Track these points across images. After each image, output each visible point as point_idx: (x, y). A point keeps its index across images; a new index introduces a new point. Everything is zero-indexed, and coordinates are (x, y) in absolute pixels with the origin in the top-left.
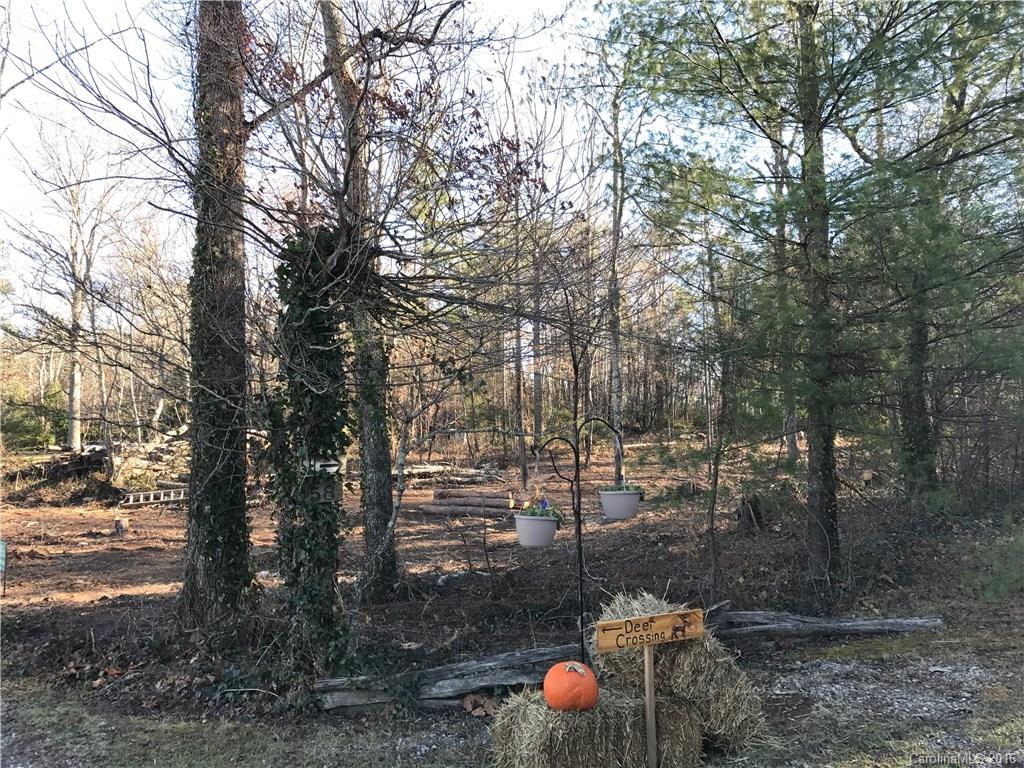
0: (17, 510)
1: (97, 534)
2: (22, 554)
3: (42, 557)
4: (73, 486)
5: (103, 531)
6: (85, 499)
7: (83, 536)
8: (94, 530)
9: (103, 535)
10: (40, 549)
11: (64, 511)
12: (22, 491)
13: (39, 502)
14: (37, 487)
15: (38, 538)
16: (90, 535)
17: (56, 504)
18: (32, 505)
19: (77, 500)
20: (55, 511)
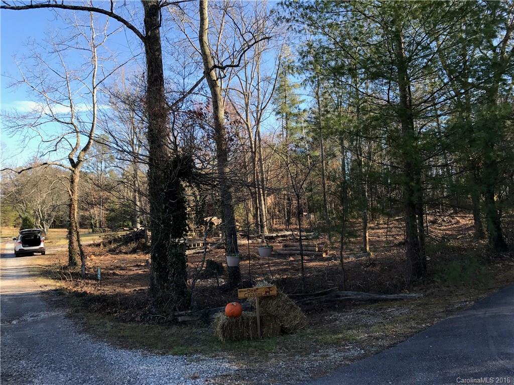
0: (111, 256)
1: (140, 265)
2: (110, 273)
3: (117, 275)
4: (133, 245)
5: (142, 264)
6: (137, 251)
7: (134, 266)
8: (139, 264)
9: (142, 266)
10: (117, 272)
11: (129, 256)
12: (114, 248)
13: (121, 252)
14: (120, 246)
15: (117, 267)
16: (137, 266)
17: (126, 253)
18: (117, 254)
19: (134, 251)
20: (126, 256)
